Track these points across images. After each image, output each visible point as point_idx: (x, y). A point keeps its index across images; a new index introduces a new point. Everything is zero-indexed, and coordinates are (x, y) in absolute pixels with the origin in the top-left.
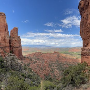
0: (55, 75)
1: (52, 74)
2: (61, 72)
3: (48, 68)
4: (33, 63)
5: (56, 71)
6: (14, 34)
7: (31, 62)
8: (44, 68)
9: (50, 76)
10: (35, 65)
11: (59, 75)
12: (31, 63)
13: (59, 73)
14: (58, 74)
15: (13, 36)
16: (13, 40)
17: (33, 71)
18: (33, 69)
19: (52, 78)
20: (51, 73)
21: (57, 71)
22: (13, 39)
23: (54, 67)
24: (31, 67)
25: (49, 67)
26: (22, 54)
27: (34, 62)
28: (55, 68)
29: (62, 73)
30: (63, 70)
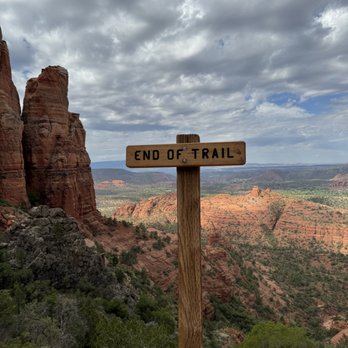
0: (266, 302)
1: (246, 295)
2: (296, 291)
3: (225, 269)
4: (150, 246)
5: (269, 282)
6: (48, 104)
7: (144, 245)
8: (209, 267)
9: (240, 303)
10: (164, 257)
11: (283, 303)
12: (144, 249)
13: (283, 297)
14: (281, 301)
15: (44, 112)
16: (42, 135)
17: (152, 283)
18: (154, 274)
19: (252, 313)
20: (242, 290)
21: (272, 283)
22: (45, 131)
23: (254, 263)
24: (142, 264)
25: (230, 263)
26: (93, 207)
27: (154, 241)
28: (263, 267)
29: (299, 295)
30: (304, 282)
